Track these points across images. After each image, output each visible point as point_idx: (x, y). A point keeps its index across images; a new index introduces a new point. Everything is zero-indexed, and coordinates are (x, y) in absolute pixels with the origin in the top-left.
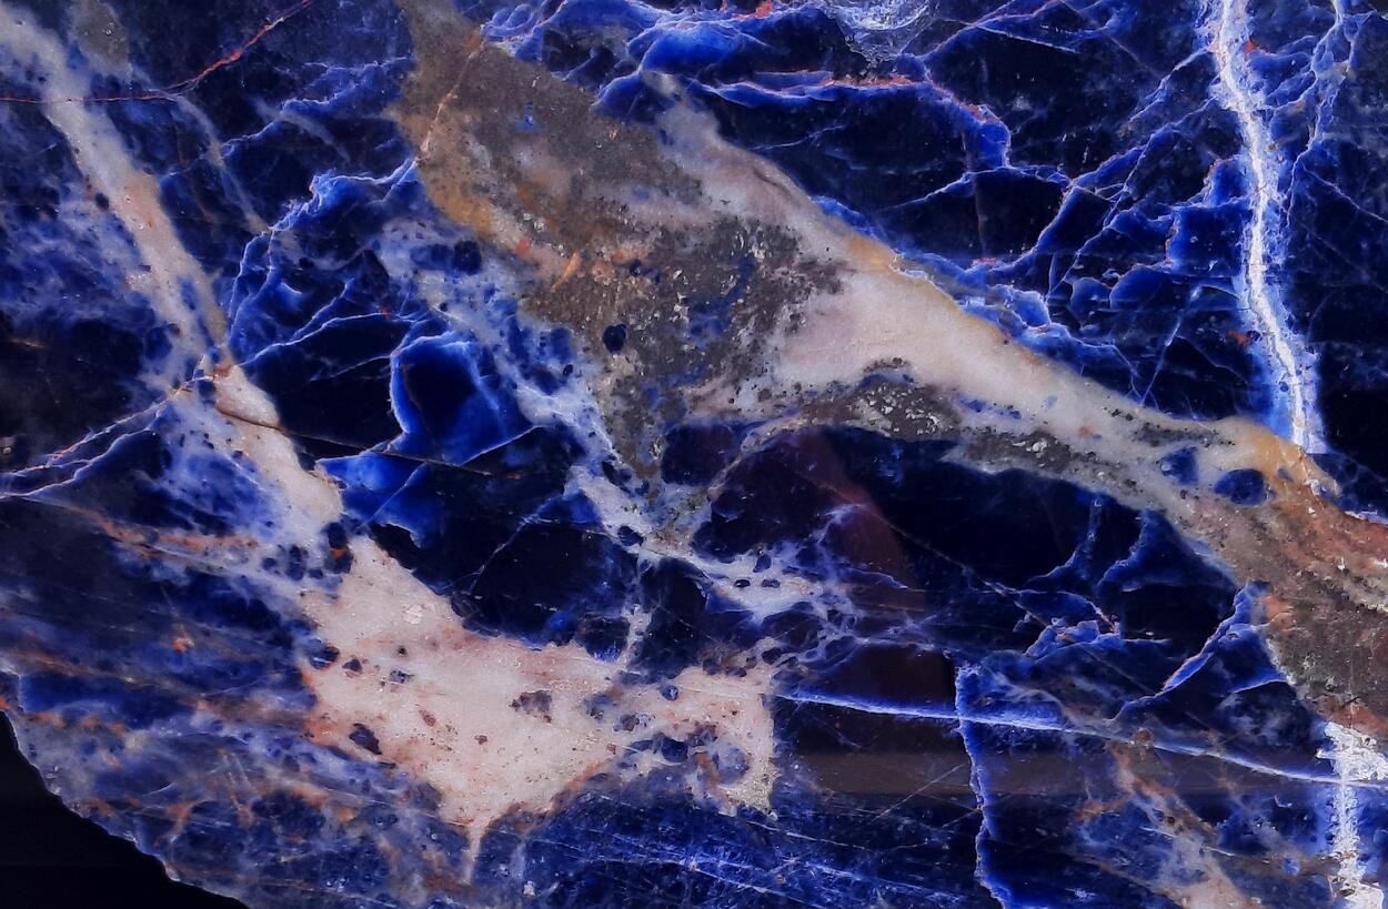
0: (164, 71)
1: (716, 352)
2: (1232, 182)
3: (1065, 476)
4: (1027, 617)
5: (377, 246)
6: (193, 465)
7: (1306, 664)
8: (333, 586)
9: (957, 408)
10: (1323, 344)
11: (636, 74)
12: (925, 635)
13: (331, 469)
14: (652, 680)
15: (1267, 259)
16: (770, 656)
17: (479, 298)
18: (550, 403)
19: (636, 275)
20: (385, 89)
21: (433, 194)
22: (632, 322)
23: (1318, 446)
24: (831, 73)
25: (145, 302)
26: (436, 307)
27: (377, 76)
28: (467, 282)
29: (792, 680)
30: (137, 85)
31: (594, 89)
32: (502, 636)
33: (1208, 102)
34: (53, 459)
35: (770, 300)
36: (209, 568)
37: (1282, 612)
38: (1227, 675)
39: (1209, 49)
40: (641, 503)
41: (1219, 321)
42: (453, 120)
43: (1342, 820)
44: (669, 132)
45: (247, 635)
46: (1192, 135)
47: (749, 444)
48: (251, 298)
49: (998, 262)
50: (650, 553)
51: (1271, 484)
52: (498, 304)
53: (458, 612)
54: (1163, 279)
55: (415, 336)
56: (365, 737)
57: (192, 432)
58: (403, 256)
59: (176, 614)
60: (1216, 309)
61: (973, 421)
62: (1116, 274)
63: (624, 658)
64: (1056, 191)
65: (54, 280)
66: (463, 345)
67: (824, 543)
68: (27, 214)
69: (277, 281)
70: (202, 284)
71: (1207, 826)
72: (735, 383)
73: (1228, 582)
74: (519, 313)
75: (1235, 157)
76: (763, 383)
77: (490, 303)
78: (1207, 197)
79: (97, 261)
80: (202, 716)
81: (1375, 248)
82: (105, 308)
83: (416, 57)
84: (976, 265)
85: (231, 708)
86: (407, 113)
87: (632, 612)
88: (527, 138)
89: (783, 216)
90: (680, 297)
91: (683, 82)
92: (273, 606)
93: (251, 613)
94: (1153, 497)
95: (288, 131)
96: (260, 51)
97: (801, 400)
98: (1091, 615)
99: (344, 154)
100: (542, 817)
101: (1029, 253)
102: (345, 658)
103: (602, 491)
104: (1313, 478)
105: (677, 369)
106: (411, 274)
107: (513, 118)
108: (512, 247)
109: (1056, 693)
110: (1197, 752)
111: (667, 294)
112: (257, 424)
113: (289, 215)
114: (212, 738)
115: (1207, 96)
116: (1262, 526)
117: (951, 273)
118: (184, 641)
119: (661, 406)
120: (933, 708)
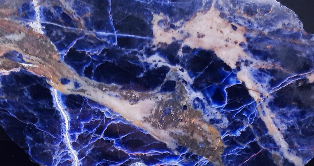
0: (266, 152)
1: (166, 105)
2: (73, 137)
3: (99, 83)
4: (104, 55)
5: (229, 123)
6: (265, 81)
7: (49, 46)
8: (239, 59)
9: (120, 96)
10: (53, 108)
11: (182, 154)
12: (124, 51)
13: (239, 82)
14: (177, 41)
15: (65, 124)
16: (154, 46)
17: (210, 114)
18: (197, 95)
19: (181, 119)
20: (226, 151)
21: (219, 133)
22: (182, 111)
23: (52, 89)
24: (147, 155)
25: (272, 112)
26: (218, 113)
27: (228, 153)
28: (212, 117)
29: (150, 41)
30: (271, 150)
31: (189, 152)
32: (207, 50)
33: (79, 151)
34: (291, 82)
35: (156, 115)
36: (263, 62)
37: (54, 56)
38: (64, 44)
39: (79, 161)
40: (180, 77)
41: (73, 112)
42: (214, 146)
43: (38, 13)
44: (175, 144)
45: (257, 48)
46: (81, 146)
47: (159, 88)
48: (252, 113)
49: (114, 123)
50: (178, 67)
51: (60, 82)
52: (207, 113)
53: (215, 55)
54: (84, 120)
55: (222, 107)
56: (234, 28)
57: (265, 88)
58: (224, 122)
59: (270, 52)
60: (73, 115)
61: (117, 93)
62: (92, 121)
63: (183, 46)
64: (105, 135)
65: (289, 115)
66: (213, 106)
67: (144, 70)
68: (293, 127)
69: (248, 116)
70: (261, 115)
71: (65, 12)
72: (162, 100)
73: (66, 62)
74: (203, 112)
75: (73, 142)
76: (157, 100)
77: (208, 114)
78: (77, 134)
79: (280, 119)
80: (266, 32)
81: (45, 126)
82: (280, 110)
83: (221, 156)
84: (118, 122)
85: (261, 33)
86: (223, 147)
87: (181, 55)
88: (201, 143)
89: (154, 130)
90: (173, 116)
91: (173, 153)
92: (251, 54)
93: (256, 53)
94: (82, 79)
95: (244, 143)
96: (249, 156)
97: (150, 97)
98: (92, 56)
99: (234, 139)
100: (199, 12)
101: (109, 124)
102: (238, 44)
103: (187, 79)
104: (52, 83)
105: (173, 103)
106: (223, 119)
107: (204, 146)
108: (204, 124)
109: (97, 40)
110: (69, 28)
111: (175, 116)
112: (253, 90)
113: (245, 128)
114: (265, 27)
115: (79, 152)
116: (60, 74)
117: (123, 121)
118: (269, 47)
119: (176, 96)
120: (121, 36)
